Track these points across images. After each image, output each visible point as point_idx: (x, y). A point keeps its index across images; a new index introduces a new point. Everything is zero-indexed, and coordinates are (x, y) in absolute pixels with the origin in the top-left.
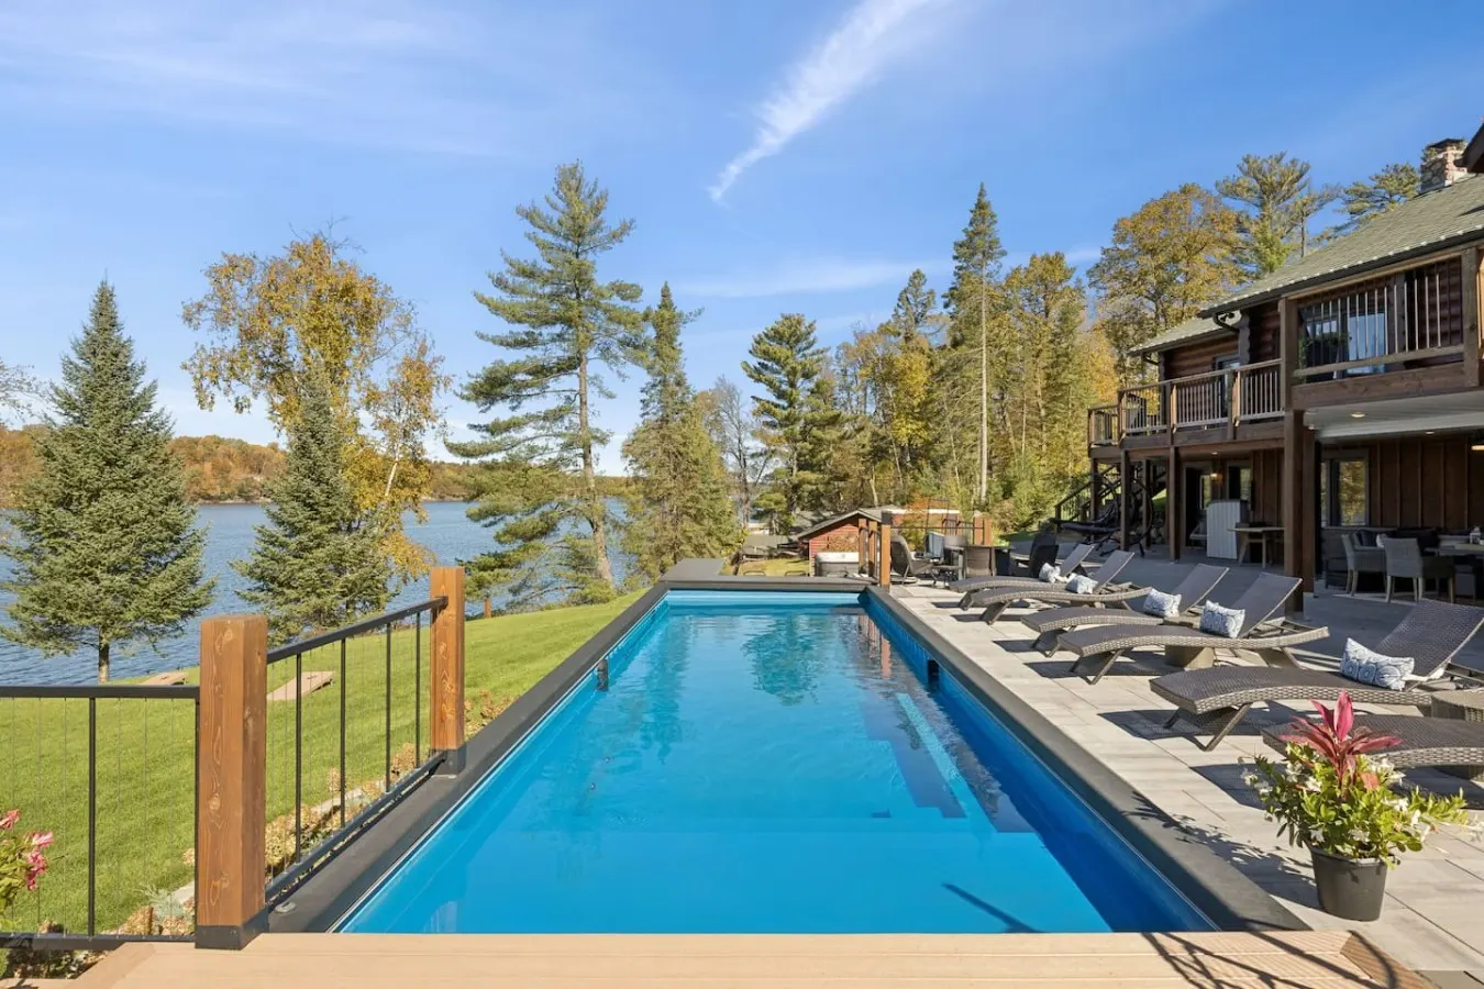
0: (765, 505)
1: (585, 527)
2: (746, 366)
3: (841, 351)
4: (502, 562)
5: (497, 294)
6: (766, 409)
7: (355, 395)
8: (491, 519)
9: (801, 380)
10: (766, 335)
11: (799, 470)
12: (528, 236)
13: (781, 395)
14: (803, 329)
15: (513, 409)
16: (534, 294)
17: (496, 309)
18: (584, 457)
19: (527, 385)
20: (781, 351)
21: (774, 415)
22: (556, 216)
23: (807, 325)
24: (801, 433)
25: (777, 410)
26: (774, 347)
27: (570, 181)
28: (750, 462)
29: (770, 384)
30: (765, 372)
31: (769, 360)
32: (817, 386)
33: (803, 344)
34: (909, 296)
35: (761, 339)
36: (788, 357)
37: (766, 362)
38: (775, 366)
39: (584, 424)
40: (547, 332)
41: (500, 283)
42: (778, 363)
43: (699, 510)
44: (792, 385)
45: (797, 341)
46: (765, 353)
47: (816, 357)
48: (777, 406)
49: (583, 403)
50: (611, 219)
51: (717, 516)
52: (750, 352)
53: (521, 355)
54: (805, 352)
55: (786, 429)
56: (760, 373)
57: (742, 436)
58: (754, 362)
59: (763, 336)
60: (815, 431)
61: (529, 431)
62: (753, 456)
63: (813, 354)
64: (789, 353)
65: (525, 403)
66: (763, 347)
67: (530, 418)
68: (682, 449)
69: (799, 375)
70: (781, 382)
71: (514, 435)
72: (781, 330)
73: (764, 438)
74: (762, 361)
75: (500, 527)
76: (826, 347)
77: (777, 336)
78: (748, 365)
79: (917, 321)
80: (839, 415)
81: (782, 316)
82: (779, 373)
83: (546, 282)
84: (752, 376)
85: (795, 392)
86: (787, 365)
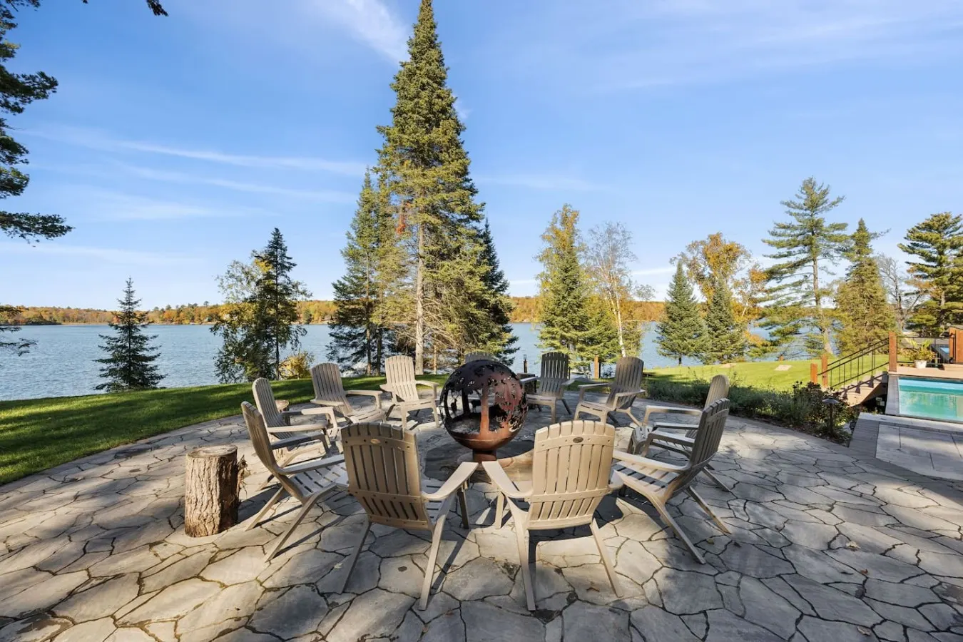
0: (918, 321)
1: (816, 330)
2: (901, 247)
4: (775, 344)
5: (772, 239)
6: (919, 268)
7: (730, 284)
8: (770, 327)
9: (949, 250)
10: (918, 228)
11: (946, 302)
12: (787, 212)
13: (931, 260)
14: (950, 221)
15: (778, 282)
16: (789, 235)
17: (771, 244)
18: (817, 301)
19: (786, 272)
20: (932, 235)
21: (925, 271)
22: (802, 202)
23: (954, 218)
24: (949, 280)
25: (929, 269)
26: (924, 233)
27: (809, 186)
28: (904, 298)
29: (922, 254)
30: (917, 248)
31: (921, 241)
33: (950, 229)
35: (914, 230)
36: (937, 238)
37: (917, 243)
38: (927, 244)
39: (815, 287)
40: (796, 249)
41: (774, 234)
42: (930, 242)
43: (884, 323)
44: (941, 253)
45: (945, 228)
46: (918, 237)
48: (928, 266)
49: (816, 278)
50: (831, 197)
52: (905, 238)
53: (784, 261)
54: (952, 234)
55: (936, 279)
56: (912, 249)
57: (898, 284)
58: (907, 243)
59: (915, 228)
61: (787, 291)
62: (906, 295)
63: (959, 234)
64: (938, 235)
65: (783, 280)
66: (917, 235)
67: (787, 286)
68: (873, 295)
69: (947, 247)
70: (931, 252)
71: (779, 293)
72: (931, 223)
73: (917, 285)
74: (912, 242)
75: (773, 330)
77: (927, 227)
78: (903, 246)
81: (932, 215)
82: (930, 247)
83: (796, 229)
84: (907, 251)
85: (943, 257)
86: (936, 243)
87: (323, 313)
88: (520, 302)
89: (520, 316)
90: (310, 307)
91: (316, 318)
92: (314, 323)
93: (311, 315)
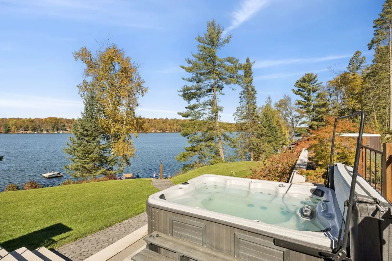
0: (300, 132)
2: (293, 90)
3: (328, 84)
6: (299, 103)
9: (312, 93)
10: (300, 80)
11: (311, 121)
13: (306, 98)
14: (313, 77)
15: (198, 101)
20: (305, 84)
21: (302, 104)
23: (314, 76)
24: (312, 109)
26: (302, 84)
29: (302, 95)
30: (300, 92)
31: (301, 88)
32: (318, 95)
33: (313, 82)
34: (354, 60)
35: (298, 82)
36: (307, 86)
38: (303, 90)
42: (304, 88)
44: (309, 95)
45: (311, 81)
46: (300, 85)
47: (317, 86)
48: (304, 102)
49: (215, 98)
51: (275, 136)
52: (295, 86)
54: (314, 84)
55: (307, 109)
56: (298, 92)
58: (296, 89)
59: (299, 81)
60: (317, 109)
62: (296, 117)
63: (317, 85)
64: (308, 85)
65: (200, 99)
69: (311, 91)
70: (305, 94)
72: (305, 78)
73: (300, 112)
74: (299, 89)
76: (322, 82)
77: (304, 80)
78: (294, 90)
79: (357, 69)
80: (326, 103)
81: (305, 74)
82: (305, 92)
84: (296, 93)
85: (310, 97)
86: (307, 89)
87: (19, 126)
88: (150, 121)
89: (149, 129)
90: (10, 122)
91: (13, 130)
92: (11, 133)
93: (9, 128)
